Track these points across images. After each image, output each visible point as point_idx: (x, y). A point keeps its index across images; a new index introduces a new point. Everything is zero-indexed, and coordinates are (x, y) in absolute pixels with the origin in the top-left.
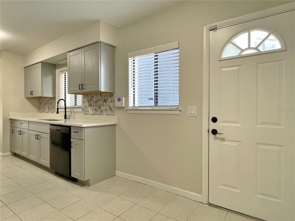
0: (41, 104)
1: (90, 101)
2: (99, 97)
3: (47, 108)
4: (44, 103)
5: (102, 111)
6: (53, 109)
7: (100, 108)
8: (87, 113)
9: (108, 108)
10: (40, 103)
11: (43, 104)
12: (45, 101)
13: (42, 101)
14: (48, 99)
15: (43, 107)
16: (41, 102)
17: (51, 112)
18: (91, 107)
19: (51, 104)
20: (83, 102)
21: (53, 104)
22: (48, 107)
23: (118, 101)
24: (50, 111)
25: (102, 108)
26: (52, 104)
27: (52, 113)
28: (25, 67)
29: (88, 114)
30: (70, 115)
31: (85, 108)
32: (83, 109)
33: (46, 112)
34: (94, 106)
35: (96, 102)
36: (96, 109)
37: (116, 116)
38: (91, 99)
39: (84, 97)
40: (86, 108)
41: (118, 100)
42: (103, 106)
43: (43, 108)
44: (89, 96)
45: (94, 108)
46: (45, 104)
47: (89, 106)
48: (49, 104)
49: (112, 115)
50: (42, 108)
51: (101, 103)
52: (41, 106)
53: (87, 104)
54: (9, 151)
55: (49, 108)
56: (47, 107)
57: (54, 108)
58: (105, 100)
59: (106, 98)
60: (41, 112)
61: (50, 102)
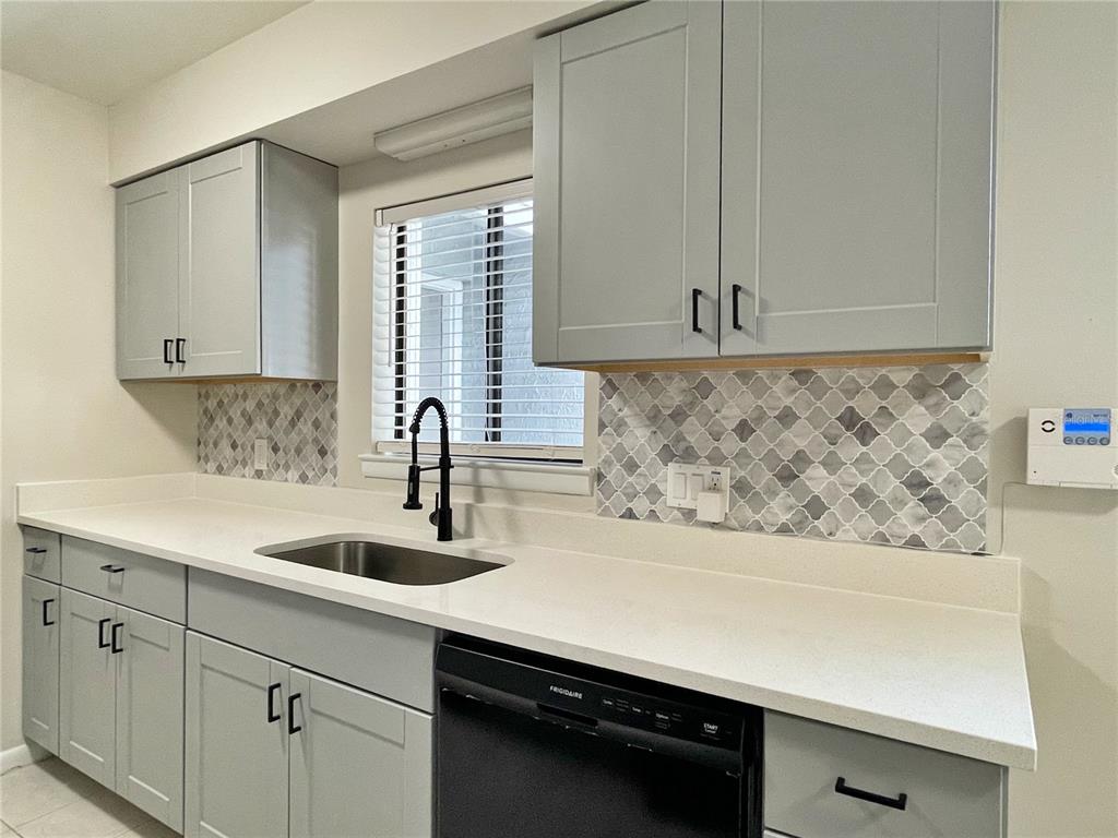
0: (212, 419)
1: (678, 416)
2: (782, 392)
3: (262, 446)
4: (235, 413)
5: (816, 508)
6: (314, 458)
7: (787, 476)
8: (641, 505)
9: (889, 487)
10: (206, 411)
11: (230, 421)
12: (250, 405)
13: (220, 404)
14: (268, 388)
15: (230, 436)
16: (212, 404)
17: (293, 474)
18: (690, 469)
19: (293, 423)
20: (602, 426)
21: (316, 424)
22: (270, 439)
23: (1067, 441)
24: (287, 468)
25: (817, 479)
26: (305, 427)
27: (303, 479)
28: (119, 186)
29: (653, 515)
30: (468, 505)
31: (614, 473)
32: (599, 477)
33: (259, 474)
34: (717, 459)
35: (744, 430)
36: (740, 487)
37: (1007, 562)
38: (692, 404)
39: (611, 387)
40: (631, 467)
41: (1069, 427)
42: (831, 464)
43: (234, 446)
44: (670, 378)
45: (726, 472)
46: (250, 422)
47: (667, 455)
48: (282, 422)
49: (951, 547)
50: (225, 444)
51: (801, 444)
52: (212, 430)
53: (639, 437)
54: (20, 736)
55: (275, 449)
56: (260, 438)
57: (323, 452)
58: (850, 420)
59: (866, 406)
60: (211, 466)
61: (286, 411)
